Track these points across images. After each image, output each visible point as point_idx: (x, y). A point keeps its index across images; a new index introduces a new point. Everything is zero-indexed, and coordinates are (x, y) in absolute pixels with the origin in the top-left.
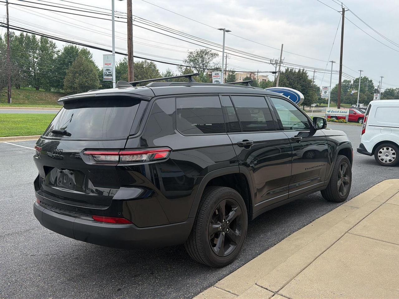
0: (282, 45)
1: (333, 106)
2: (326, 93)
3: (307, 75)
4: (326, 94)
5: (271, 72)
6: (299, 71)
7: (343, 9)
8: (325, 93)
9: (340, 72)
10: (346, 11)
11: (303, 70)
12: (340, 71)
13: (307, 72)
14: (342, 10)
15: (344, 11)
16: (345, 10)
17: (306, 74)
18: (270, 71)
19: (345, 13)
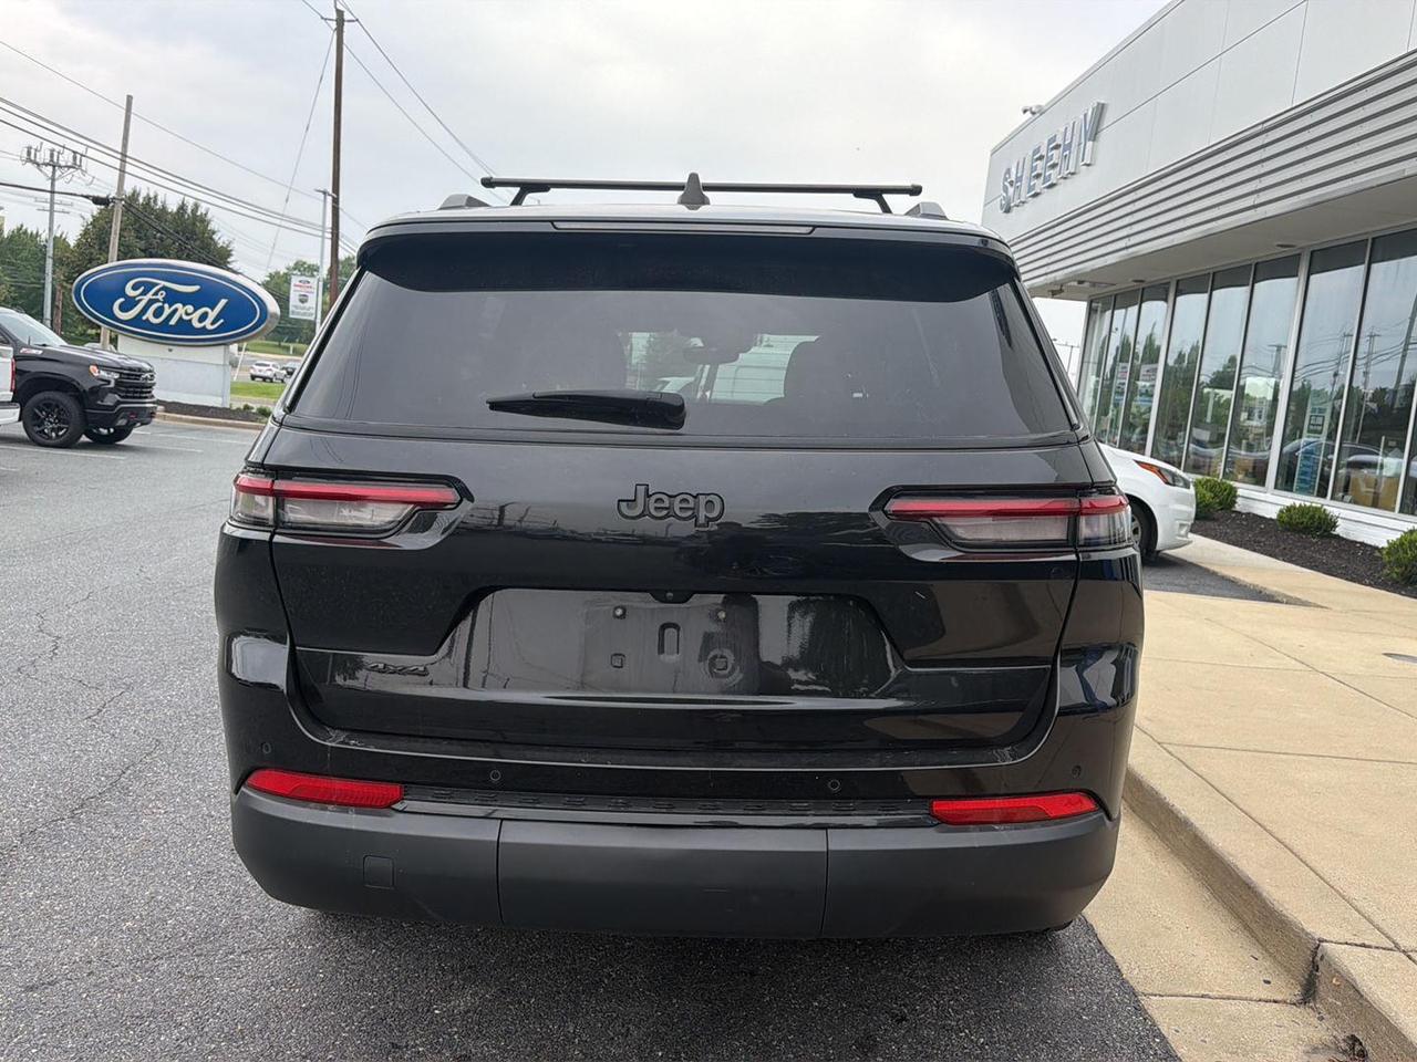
0: (130, 99)
1: (260, 348)
2: (306, 301)
3: (212, 226)
4: (305, 305)
5: (87, 197)
6: (182, 207)
7: (340, 14)
8: (302, 301)
9: (332, 233)
10: (349, 21)
11: (196, 207)
12: (332, 229)
13: (209, 216)
14: (334, 16)
15: (340, 21)
16: (347, 16)
17: (203, 220)
18: (85, 194)
19: (345, 29)
